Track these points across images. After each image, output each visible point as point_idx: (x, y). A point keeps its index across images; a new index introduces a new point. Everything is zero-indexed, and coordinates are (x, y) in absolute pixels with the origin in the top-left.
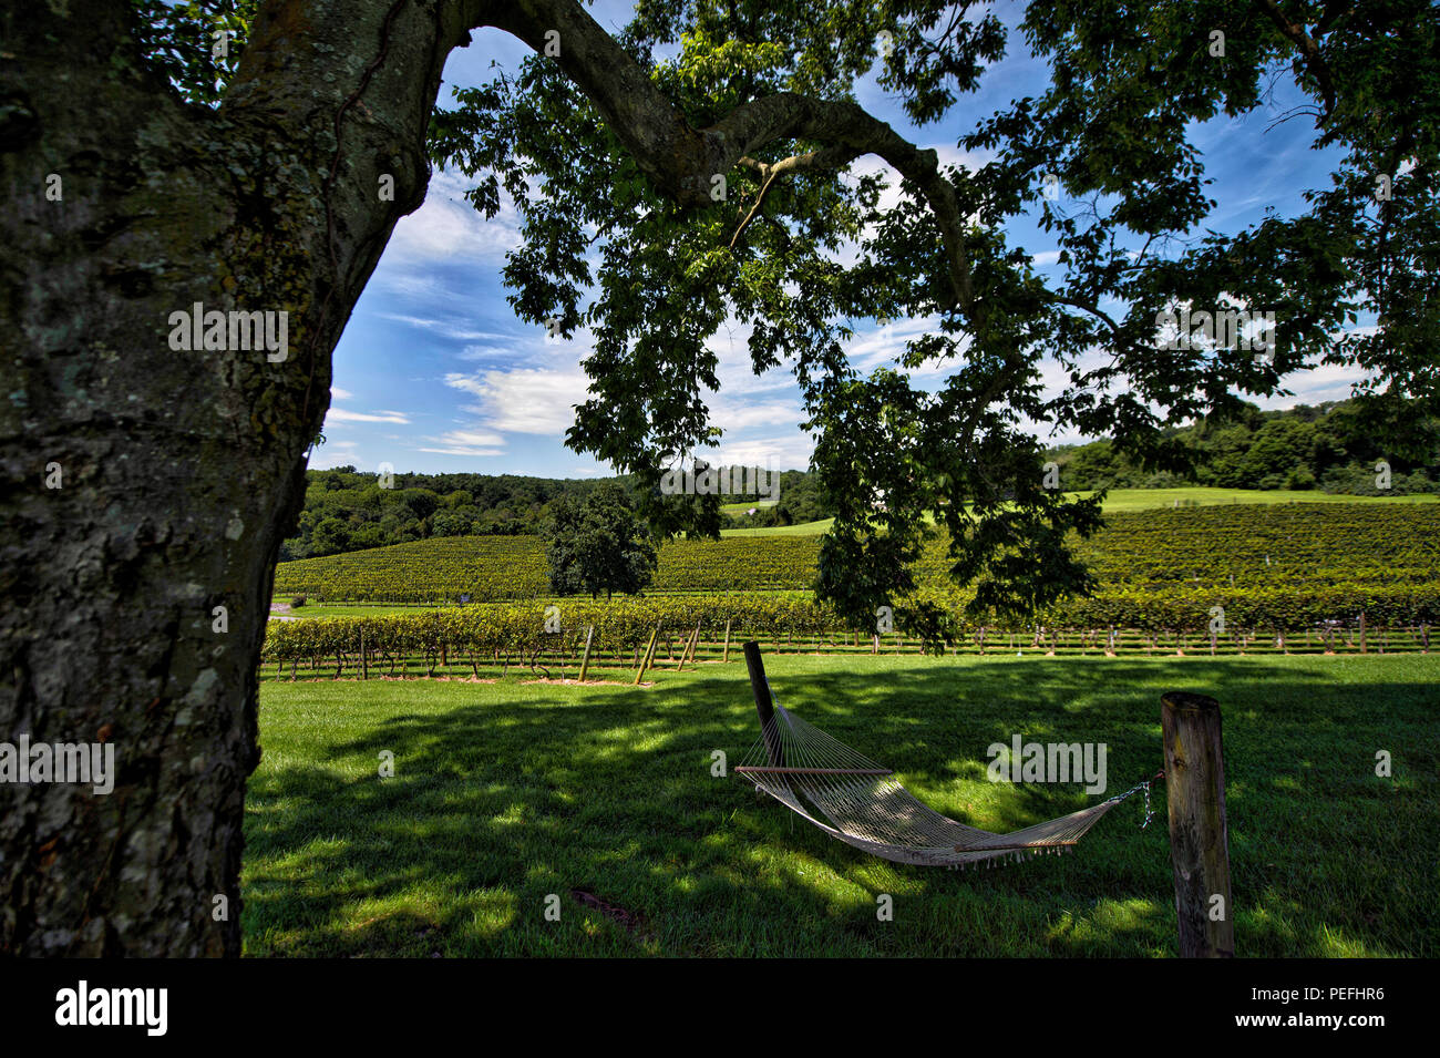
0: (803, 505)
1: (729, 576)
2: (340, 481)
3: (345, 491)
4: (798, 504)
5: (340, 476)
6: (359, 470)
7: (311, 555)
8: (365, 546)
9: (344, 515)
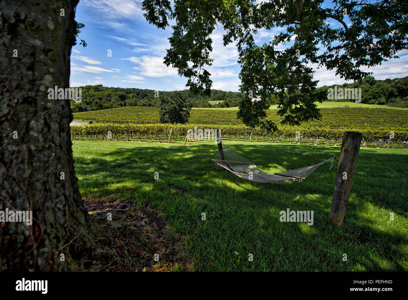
0: (233, 102)
1: (210, 120)
2: (98, 89)
3: (100, 92)
4: (231, 102)
5: (98, 87)
6: (104, 86)
7: (92, 110)
8: (107, 108)
9: (101, 99)
